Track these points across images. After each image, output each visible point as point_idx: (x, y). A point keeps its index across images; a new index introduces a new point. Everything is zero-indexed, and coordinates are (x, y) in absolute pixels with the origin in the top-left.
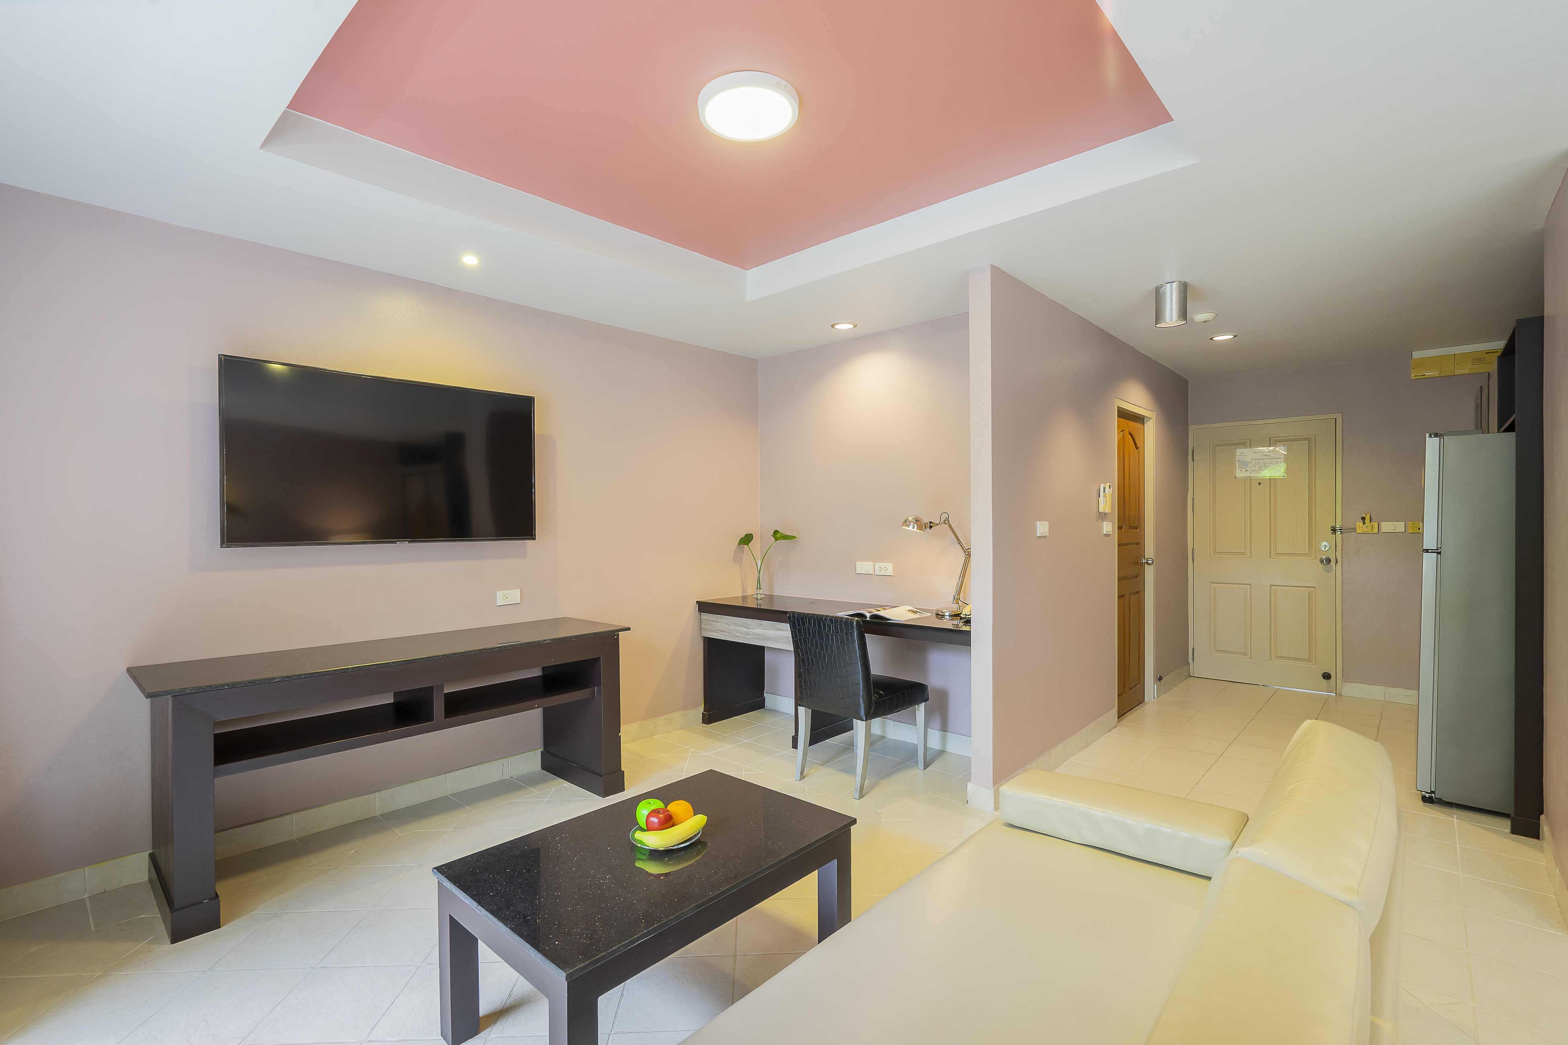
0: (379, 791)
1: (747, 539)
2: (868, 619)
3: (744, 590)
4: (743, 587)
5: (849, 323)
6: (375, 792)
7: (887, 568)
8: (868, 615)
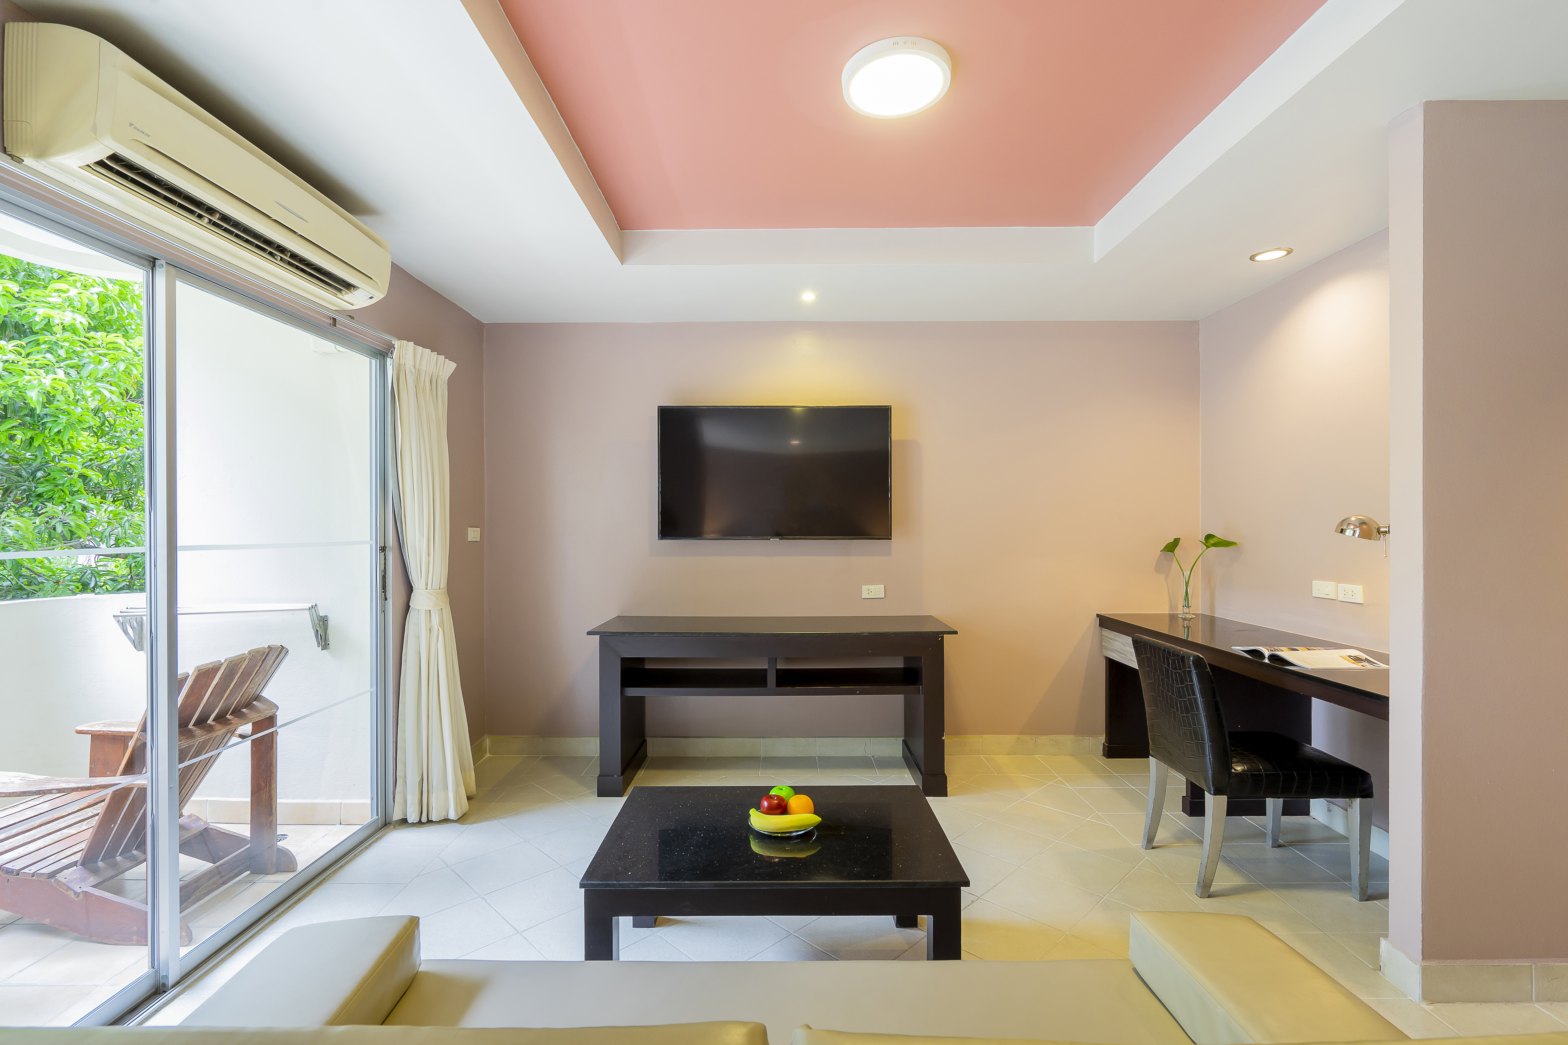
0: (764, 737)
1: (1172, 546)
2: (1266, 661)
3: (1172, 607)
4: (1171, 603)
5: (1279, 249)
6: (760, 738)
7: (1354, 592)
8: (1267, 653)
